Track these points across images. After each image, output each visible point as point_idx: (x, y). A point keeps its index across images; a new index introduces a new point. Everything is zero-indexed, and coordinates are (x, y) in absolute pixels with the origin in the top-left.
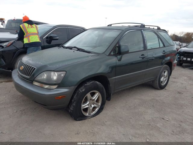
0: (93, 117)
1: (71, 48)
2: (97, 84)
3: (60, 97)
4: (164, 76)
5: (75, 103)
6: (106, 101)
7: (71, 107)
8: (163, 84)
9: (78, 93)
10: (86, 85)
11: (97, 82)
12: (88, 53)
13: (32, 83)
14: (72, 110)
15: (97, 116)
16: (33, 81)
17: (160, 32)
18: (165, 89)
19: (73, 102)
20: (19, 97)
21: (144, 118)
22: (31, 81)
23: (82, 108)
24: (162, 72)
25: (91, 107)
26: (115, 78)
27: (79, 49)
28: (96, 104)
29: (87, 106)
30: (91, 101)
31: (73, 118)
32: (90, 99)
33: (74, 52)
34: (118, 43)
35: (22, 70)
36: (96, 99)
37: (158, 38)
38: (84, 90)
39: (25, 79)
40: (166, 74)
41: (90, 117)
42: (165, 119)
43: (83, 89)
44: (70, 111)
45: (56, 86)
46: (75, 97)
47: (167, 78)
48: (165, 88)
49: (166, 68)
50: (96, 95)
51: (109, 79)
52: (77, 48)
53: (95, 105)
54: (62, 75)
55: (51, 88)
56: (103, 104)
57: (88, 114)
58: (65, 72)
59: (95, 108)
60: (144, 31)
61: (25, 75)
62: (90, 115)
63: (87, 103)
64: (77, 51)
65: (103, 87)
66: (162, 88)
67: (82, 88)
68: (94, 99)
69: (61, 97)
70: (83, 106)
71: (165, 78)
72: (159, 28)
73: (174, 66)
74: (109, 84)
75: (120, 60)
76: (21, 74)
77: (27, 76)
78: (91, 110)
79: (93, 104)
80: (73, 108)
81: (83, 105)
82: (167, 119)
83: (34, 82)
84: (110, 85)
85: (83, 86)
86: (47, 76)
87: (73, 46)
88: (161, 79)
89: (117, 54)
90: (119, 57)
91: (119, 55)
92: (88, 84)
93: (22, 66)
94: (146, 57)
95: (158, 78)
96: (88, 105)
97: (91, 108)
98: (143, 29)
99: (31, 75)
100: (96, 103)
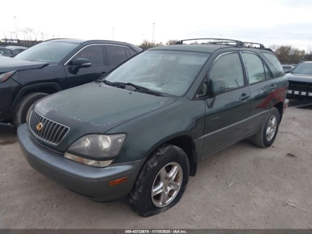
0: (171, 207)
1: (123, 85)
2: (175, 151)
3: (118, 180)
4: (272, 124)
5: (141, 187)
6: (190, 177)
7: (134, 195)
8: (269, 139)
9: (146, 169)
10: (158, 154)
11: (176, 147)
12: (156, 95)
13: (63, 155)
14: (136, 201)
15: (176, 206)
16: (64, 152)
17: (265, 54)
18: (273, 147)
19: (139, 187)
20: (31, 174)
21: (255, 205)
22: (60, 152)
23: (153, 195)
24: (269, 120)
25: (166, 191)
26: (204, 138)
27: (138, 89)
28: (174, 185)
29: (161, 191)
30: (167, 181)
31: (138, 212)
32: (165, 178)
33: (131, 93)
34: (206, 76)
35: (40, 131)
36: (174, 177)
37: (263, 63)
38: (156, 164)
39: (48, 148)
40: (273, 122)
41: (165, 208)
42: (289, 204)
43: (155, 161)
44: (131, 201)
45: (110, 162)
46: (141, 177)
47: (275, 128)
48: (272, 145)
49: (274, 113)
50: (174, 170)
51: (194, 140)
52: (133, 86)
53: (172, 187)
54: (120, 140)
55: (101, 166)
56: (185, 183)
57: (161, 204)
58: (124, 135)
59: (172, 192)
60: (242, 52)
61: (47, 140)
62: (165, 204)
63: (160, 184)
64: (135, 91)
65: (186, 155)
66: (268, 144)
67: (152, 160)
68: (171, 178)
69: (120, 181)
70: (154, 190)
71: (272, 128)
72: (262, 47)
73: (285, 108)
74: (194, 148)
75: (211, 106)
76: (39, 138)
77: (51, 143)
78: (167, 196)
79: (169, 186)
80: (138, 196)
81: (154, 188)
82: (292, 204)
83: (66, 153)
84: (196, 151)
85: (154, 157)
86: (92, 143)
87: (127, 82)
88: (267, 131)
89: (206, 95)
90: (209, 101)
91: (210, 98)
92: (162, 152)
93: (41, 124)
94: (248, 97)
95: (263, 129)
96: (162, 188)
97: (166, 193)
98: (241, 51)
99: (59, 141)
100: (173, 183)
